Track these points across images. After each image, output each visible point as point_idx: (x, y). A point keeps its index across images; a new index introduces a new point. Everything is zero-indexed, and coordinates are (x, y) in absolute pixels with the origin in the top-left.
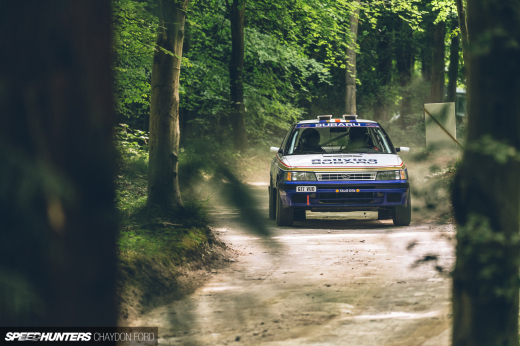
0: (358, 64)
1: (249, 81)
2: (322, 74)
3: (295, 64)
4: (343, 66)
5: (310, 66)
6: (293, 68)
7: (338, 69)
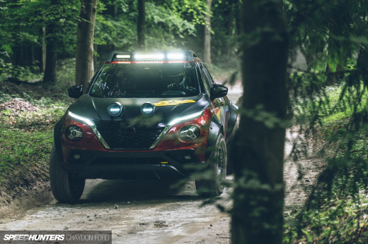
0: (212, 23)
1: (148, 33)
2: (191, 29)
3: (175, 23)
4: (203, 24)
5: (184, 25)
6: (174, 25)
7: (201, 25)
